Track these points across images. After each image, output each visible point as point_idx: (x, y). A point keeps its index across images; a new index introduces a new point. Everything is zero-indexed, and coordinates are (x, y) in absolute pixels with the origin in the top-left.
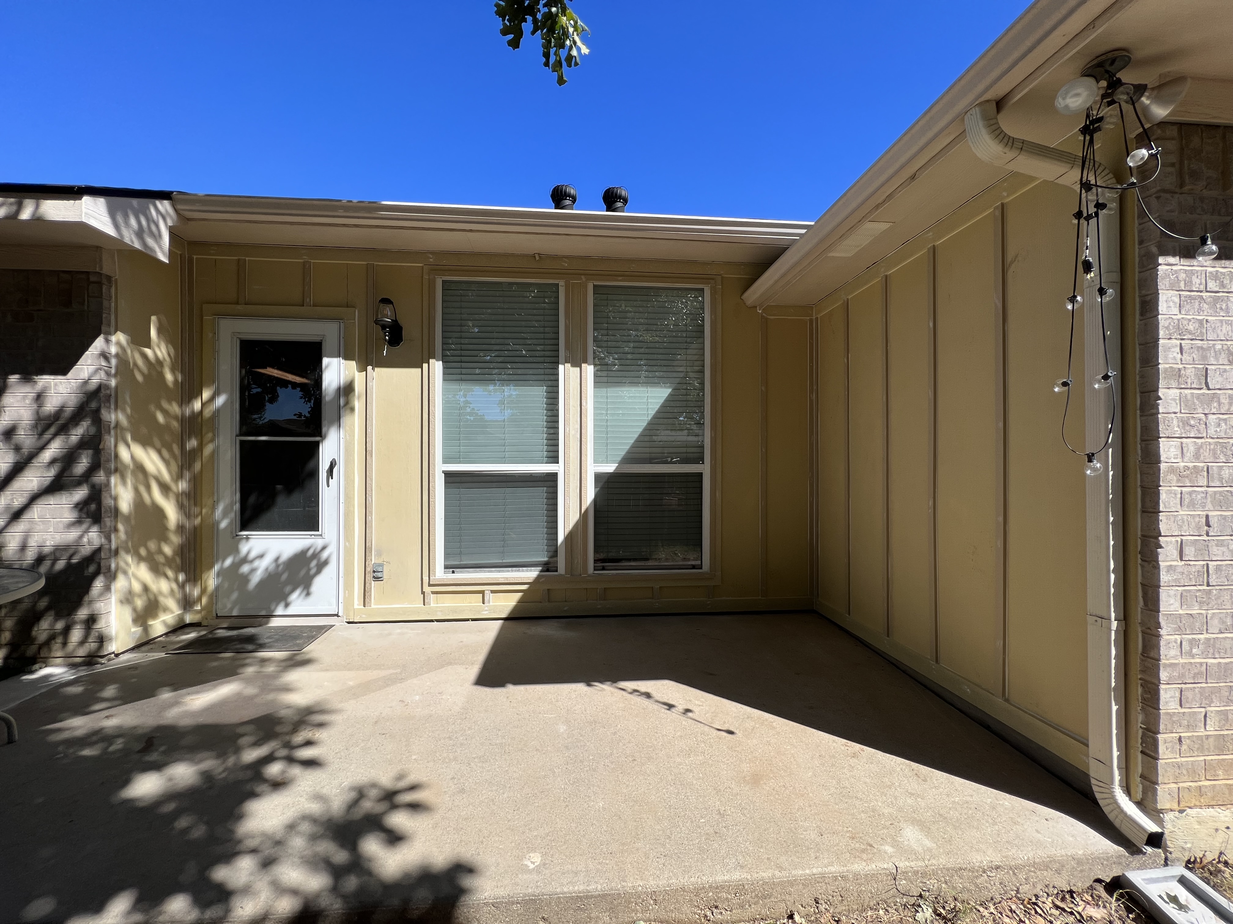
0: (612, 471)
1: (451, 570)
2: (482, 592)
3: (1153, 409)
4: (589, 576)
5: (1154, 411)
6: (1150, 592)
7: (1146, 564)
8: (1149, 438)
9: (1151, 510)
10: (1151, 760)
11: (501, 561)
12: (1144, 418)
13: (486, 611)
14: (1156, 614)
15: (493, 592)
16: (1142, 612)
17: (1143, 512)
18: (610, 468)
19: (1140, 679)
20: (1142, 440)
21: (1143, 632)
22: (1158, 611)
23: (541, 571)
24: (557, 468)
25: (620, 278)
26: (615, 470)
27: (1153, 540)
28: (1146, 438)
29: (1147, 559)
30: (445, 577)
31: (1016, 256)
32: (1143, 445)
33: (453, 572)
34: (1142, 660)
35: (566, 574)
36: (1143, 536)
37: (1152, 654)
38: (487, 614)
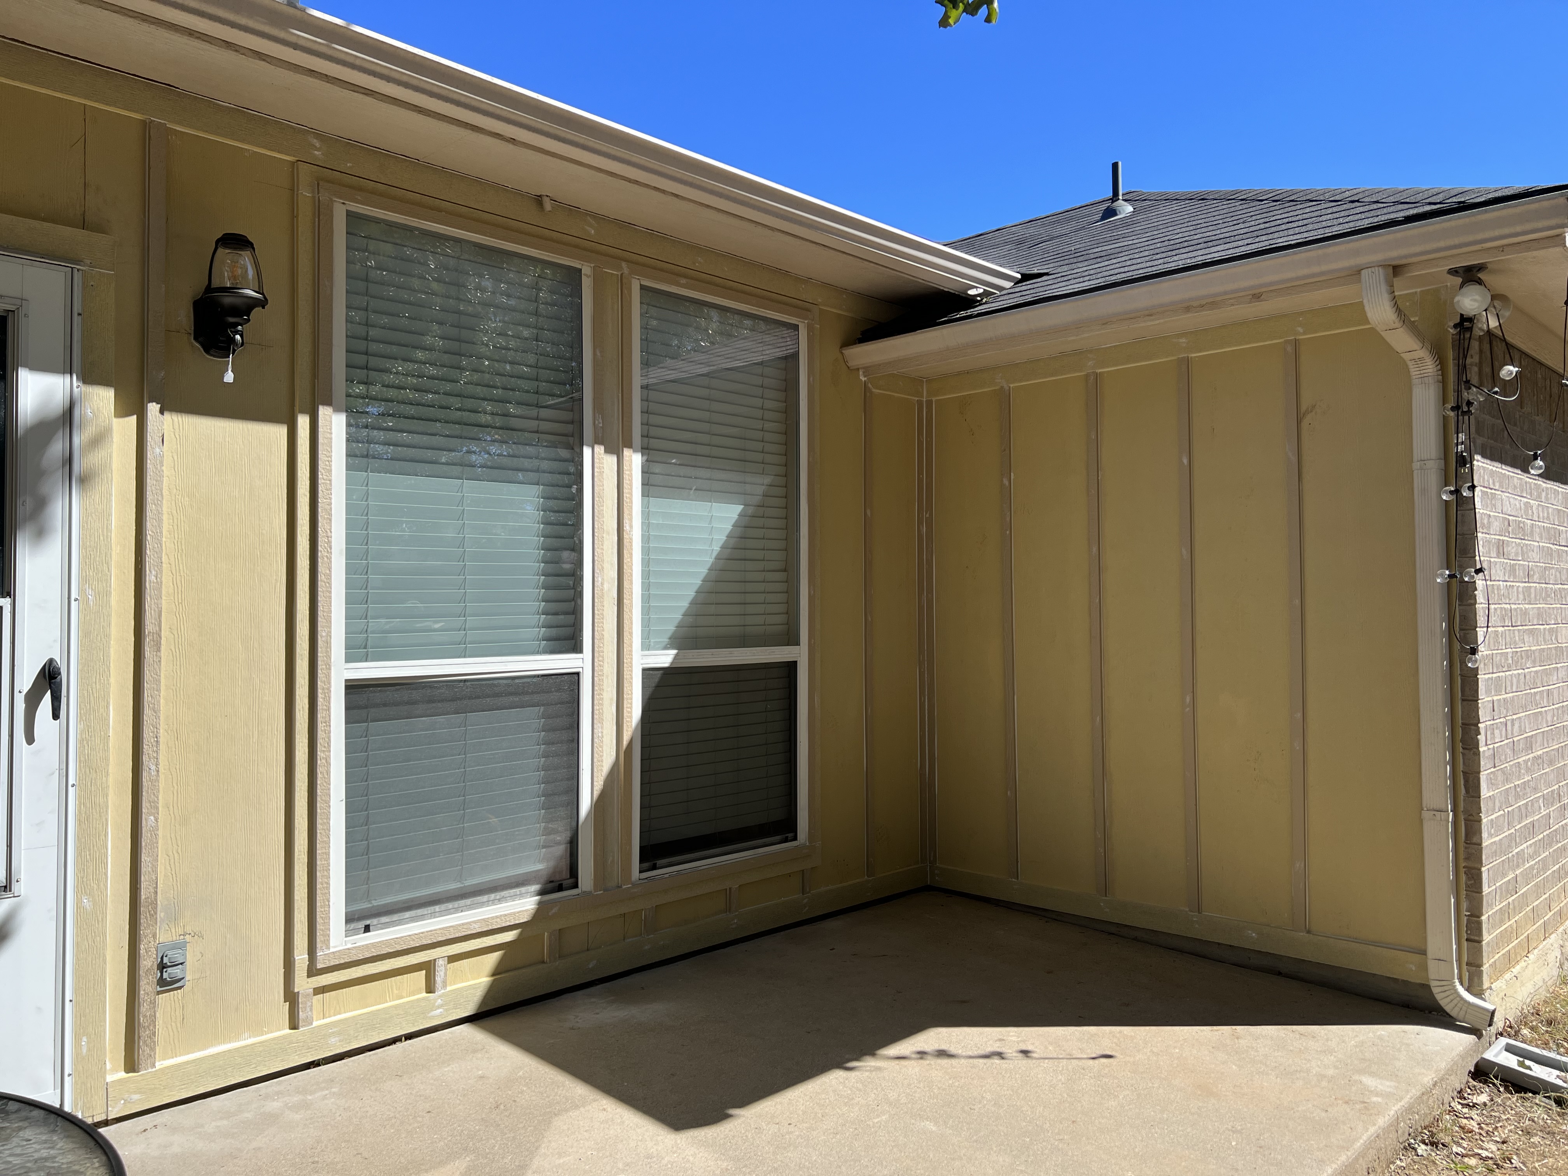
0: (666, 665)
1: (361, 925)
2: (429, 967)
3: (1470, 599)
4: (634, 885)
5: (1472, 602)
6: (1471, 779)
7: (1466, 752)
8: (1467, 627)
9: (1471, 698)
10: (1476, 944)
11: (459, 885)
12: (1461, 607)
13: (439, 1007)
14: (1477, 799)
15: (452, 959)
16: (1464, 800)
17: (1463, 700)
18: (665, 658)
19: (1464, 867)
20: (1461, 630)
21: (1465, 820)
22: (1479, 797)
23: (541, 893)
24: (579, 663)
25: (683, 281)
26: (672, 663)
27: (1473, 727)
28: (1463, 627)
29: (1468, 747)
30: (349, 946)
31: (1314, 407)
32: (1462, 634)
33: (367, 929)
34: (1466, 848)
35: (596, 889)
36: (1463, 724)
37: (1475, 840)
38: (441, 1015)
